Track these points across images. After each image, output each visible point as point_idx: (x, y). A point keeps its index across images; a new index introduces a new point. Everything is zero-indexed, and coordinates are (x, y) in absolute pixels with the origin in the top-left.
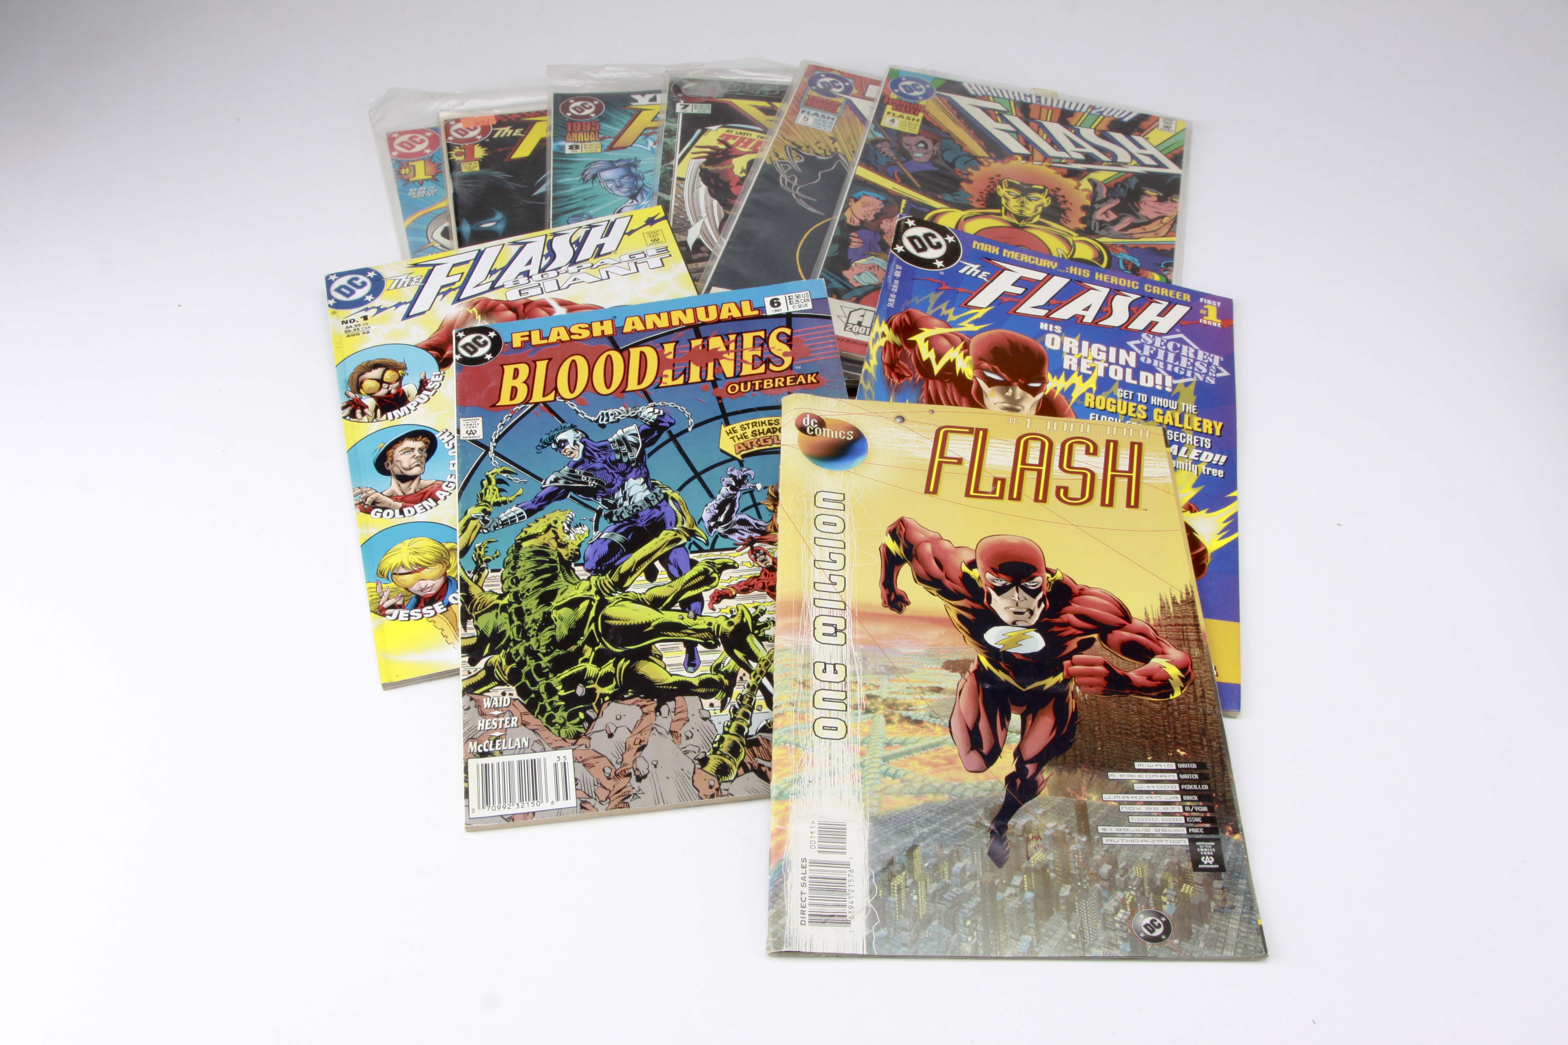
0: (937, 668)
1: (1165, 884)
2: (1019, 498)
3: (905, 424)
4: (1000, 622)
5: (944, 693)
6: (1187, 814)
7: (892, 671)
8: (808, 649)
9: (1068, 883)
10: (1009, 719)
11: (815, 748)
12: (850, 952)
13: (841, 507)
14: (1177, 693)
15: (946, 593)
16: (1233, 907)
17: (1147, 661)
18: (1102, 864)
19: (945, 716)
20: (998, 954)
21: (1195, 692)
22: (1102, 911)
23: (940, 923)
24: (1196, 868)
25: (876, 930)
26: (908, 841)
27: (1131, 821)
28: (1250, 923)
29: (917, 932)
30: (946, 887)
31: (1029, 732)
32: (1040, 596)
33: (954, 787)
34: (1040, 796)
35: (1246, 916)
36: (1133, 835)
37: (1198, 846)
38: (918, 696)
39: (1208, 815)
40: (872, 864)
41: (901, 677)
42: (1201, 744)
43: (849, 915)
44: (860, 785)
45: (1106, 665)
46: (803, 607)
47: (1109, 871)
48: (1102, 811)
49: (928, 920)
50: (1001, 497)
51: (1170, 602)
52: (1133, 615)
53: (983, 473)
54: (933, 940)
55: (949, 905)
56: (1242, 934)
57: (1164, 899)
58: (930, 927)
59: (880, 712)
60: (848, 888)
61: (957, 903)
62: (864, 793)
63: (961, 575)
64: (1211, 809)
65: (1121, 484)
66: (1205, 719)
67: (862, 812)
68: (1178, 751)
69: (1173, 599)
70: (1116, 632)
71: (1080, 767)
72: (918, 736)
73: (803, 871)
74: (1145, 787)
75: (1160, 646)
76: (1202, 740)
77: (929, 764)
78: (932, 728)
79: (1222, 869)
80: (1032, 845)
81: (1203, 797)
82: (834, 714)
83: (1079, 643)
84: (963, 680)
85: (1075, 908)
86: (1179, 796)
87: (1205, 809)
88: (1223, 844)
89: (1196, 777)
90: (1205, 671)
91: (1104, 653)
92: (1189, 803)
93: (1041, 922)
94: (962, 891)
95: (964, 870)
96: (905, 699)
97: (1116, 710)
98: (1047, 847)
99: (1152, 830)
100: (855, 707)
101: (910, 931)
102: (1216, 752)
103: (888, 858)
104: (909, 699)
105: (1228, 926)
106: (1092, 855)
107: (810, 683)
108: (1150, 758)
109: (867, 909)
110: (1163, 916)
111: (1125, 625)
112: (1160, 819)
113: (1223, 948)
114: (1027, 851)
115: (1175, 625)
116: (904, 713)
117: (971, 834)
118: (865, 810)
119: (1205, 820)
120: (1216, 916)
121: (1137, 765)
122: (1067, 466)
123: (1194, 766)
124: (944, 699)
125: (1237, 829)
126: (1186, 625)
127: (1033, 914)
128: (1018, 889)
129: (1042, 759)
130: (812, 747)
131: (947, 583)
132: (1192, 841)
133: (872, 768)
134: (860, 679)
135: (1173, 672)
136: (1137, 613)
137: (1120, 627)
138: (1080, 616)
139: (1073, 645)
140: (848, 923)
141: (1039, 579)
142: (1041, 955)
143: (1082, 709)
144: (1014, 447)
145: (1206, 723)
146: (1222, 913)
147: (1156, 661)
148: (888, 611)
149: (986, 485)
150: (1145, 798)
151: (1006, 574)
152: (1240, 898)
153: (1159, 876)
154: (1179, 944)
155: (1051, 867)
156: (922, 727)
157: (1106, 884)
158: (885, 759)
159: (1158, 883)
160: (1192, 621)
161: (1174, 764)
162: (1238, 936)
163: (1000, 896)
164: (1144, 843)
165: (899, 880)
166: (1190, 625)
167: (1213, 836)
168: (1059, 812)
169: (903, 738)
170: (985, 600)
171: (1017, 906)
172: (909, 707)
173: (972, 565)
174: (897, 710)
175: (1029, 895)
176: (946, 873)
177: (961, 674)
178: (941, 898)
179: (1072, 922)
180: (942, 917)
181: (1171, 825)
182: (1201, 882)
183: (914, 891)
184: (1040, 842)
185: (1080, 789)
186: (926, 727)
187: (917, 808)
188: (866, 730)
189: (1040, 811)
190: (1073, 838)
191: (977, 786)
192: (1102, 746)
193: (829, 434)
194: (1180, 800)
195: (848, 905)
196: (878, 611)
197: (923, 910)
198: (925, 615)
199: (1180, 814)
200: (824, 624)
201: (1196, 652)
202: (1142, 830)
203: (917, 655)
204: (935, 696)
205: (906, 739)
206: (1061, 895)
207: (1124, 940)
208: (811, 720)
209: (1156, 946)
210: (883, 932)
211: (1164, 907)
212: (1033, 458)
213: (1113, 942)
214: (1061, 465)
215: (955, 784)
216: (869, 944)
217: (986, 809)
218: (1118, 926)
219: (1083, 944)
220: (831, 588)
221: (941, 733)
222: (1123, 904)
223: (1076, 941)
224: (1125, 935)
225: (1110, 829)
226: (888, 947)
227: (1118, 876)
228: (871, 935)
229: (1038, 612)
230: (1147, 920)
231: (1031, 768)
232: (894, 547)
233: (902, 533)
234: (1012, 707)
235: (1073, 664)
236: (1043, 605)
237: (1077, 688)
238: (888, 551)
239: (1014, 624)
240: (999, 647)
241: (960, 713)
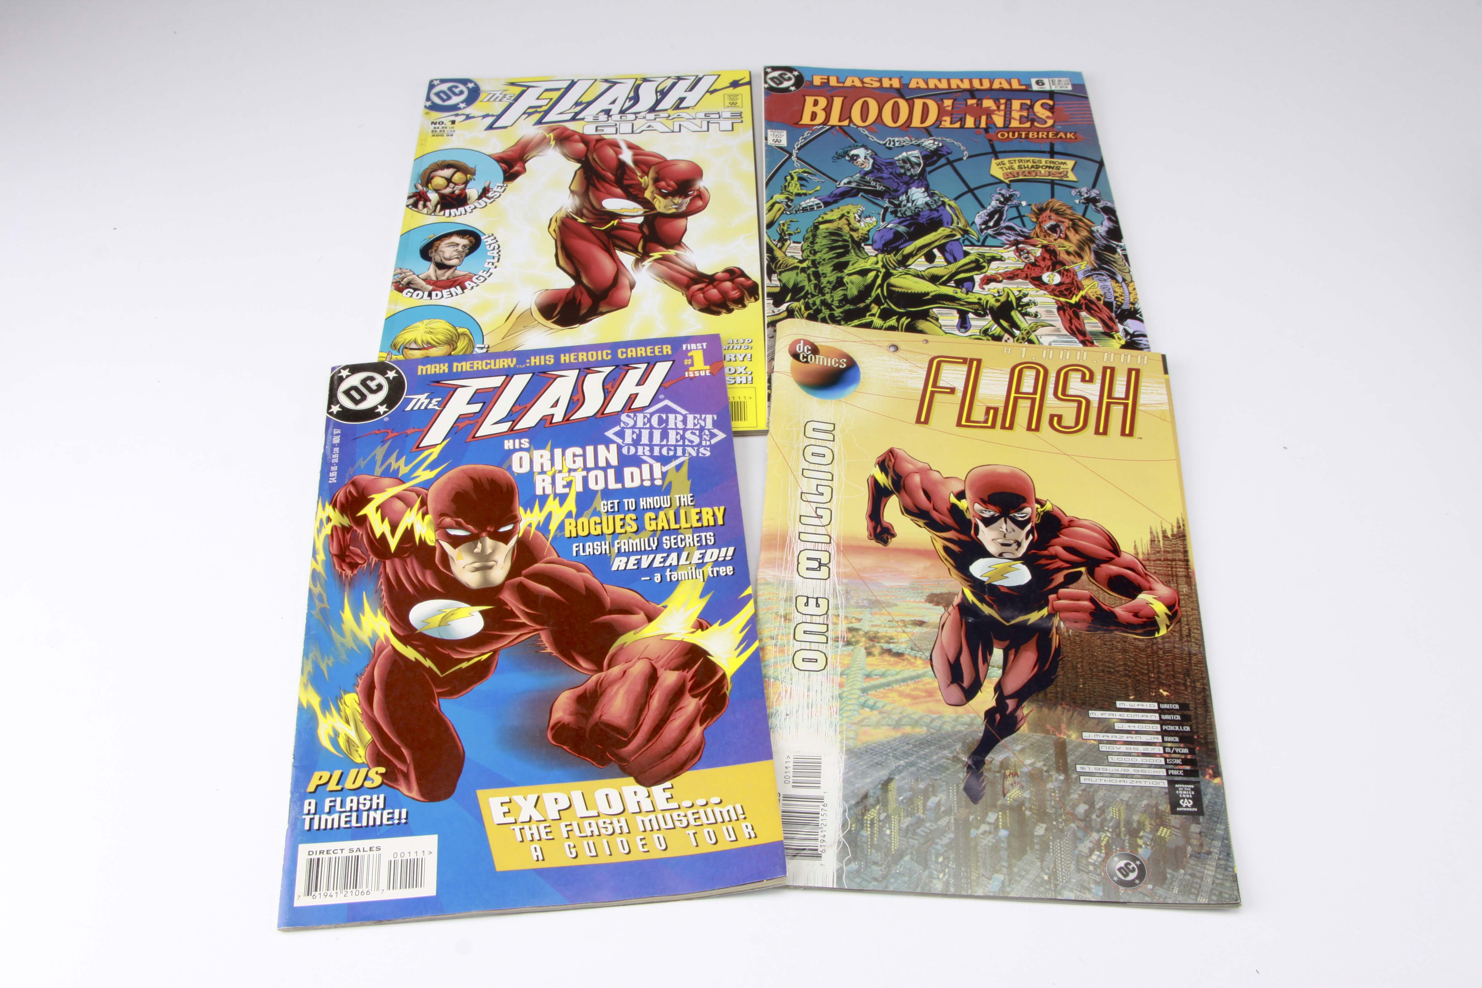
0: (920, 602)
1: (1141, 826)
2: (1011, 427)
3: (898, 353)
4: (987, 554)
5: (927, 627)
6: (1167, 755)
7: (875, 604)
8: (791, 584)
9: (1043, 822)
10: (991, 653)
11: (794, 680)
12: (820, 885)
13: (831, 437)
14: (1163, 631)
15: (933, 525)
16: (1209, 853)
17: (1133, 597)
18: (1079, 803)
19: (927, 650)
20: (969, 892)
21: (1181, 630)
22: (1076, 852)
23: (911, 859)
24: (1174, 811)
25: (847, 865)
26: (883, 774)
27: (1110, 760)
28: (1226, 870)
29: (889, 866)
30: (920, 822)
31: (1011, 667)
32: (1028, 527)
33: (933, 720)
34: (1019, 732)
35: (1222, 862)
36: (1112, 775)
37: (1177, 789)
38: (900, 630)
39: (1189, 757)
40: (846, 798)
41: (884, 611)
42: (1185, 684)
43: (820, 849)
44: (838, 716)
45: (1092, 600)
46: (788, 541)
47: (1086, 811)
48: (1082, 750)
49: (901, 855)
50: (993, 426)
51: (1161, 535)
52: (1122, 548)
53: (976, 403)
54: (904, 875)
55: (922, 840)
56: (1218, 881)
57: (1140, 842)
58: (902, 862)
59: (861, 644)
60: (820, 822)
61: (930, 839)
62: (841, 725)
63: (949, 506)
64: (1192, 751)
65: (1117, 411)
66: (1190, 659)
67: (838, 745)
68: (1161, 691)
69: (1164, 532)
70: (1104, 566)
71: (1061, 705)
72: (898, 668)
74: (1126, 726)
75: (1148, 581)
76: (1186, 680)
77: (908, 696)
78: (913, 660)
79: (1201, 812)
80: (1009, 781)
81: (1185, 739)
82: (814, 646)
83: (1066, 576)
84: (946, 614)
85: (1049, 848)
86: (1160, 737)
87: (1186, 751)
88: (1202, 788)
89: (1178, 718)
90: (1192, 609)
91: (1090, 587)
92: (1169, 745)
93: (1014, 861)
94: (935, 826)
95: (938, 804)
96: (886, 632)
97: (1100, 647)
98: (1024, 784)
99: (1131, 771)
100: (836, 640)
101: (881, 865)
102: (1200, 693)
103: (862, 792)
104: (891, 632)
105: (1203, 873)
106: (1069, 794)
107: (791, 617)
108: (1132, 697)
109: (839, 842)
110: (1138, 859)
111: (1113, 559)
112: (1140, 760)
113: (1197, 895)
114: (1003, 788)
115: (1164, 560)
116: (886, 646)
117: (948, 769)
118: (841, 742)
119: (1185, 762)
120: (1192, 862)
121: (1119, 704)
122: (1062, 394)
123: (1177, 707)
124: (926, 633)
125: (1217, 773)
126: (1174, 560)
127: (1006, 853)
128: (992, 827)
129: (1023, 695)
130: (791, 680)
131: (935, 515)
132: (1172, 783)
133: (851, 699)
134: (842, 612)
135: (1160, 608)
136: (1126, 547)
137: (1109, 561)
138: (1069, 549)
139: (1060, 578)
140: (819, 856)
141: (1028, 510)
142: (1012, 895)
143: (1065, 646)
144: (1008, 376)
145: (1190, 663)
146: (1198, 858)
147: (1143, 597)
148: (873, 543)
149: (978, 414)
150: (1125, 737)
151: (994, 505)
152: (1217, 843)
153: (1136, 818)
154: (1152, 889)
155: (1027, 805)
156: (903, 660)
157: (1082, 824)
158: (864, 691)
159: (1135, 825)
160: (1181, 556)
161: (1156, 704)
162: (1213, 882)
163: (973, 832)
164: (1123, 784)
165: (872, 814)
166: (1180, 560)
167: (1193, 779)
168: (1038, 749)
169: (883, 670)
170: (972, 532)
171: (990, 844)
172: (890, 639)
173: (961, 496)
174: (878, 642)
175: (1003, 833)
176: (921, 807)
177: (944, 607)
178: (915, 833)
179: (1045, 863)
180: (914, 853)
181: (1150, 766)
182: (1178, 826)
183: (887, 825)
184: (1016, 779)
185: (1060, 726)
186: (907, 659)
187: (895, 740)
188: (846, 662)
189: (1019, 747)
190: (1051, 776)
191: (956, 720)
192: (1084, 684)
193: (822, 361)
194: (1160, 740)
195: (820, 838)
196: (863, 544)
197: (895, 845)
198: (910, 547)
199: (1161, 755)
200: (808, 559)
201: (1184, 589)
202: (1121, 770)
203: (901, 588)
204: (918, 629)
205: (886, 671)
206: (1036, 834)
207: (1097, 883)
208: (792, 652)
209: (1130, 891)
210: (854, 866)
211: (1140, 850)
212: (1027, 386)
213: (1086, 884)
214: (1055, 394)
215: (935, 716)
216: (839, 878)
217: (964, 743)
218: (1091, 868)
219: (1056, 886)
220: (816, 521)
221: (921, 667)
222: (1098, 845)
223: (1048, 882)
224: (1098, 879)
225: (1089, 768)
226: (858, 880)
227: (1094, 817)
228: (841, 868)
229: (1025, 544)
230: (1122, 864)
231: (1011, 703)
232: (882, 479)
233: (891, 465)
234: (995, 641)
235: (1059, 599)
236: (1031, 537)
237: (1062, 623)
238: (876, 483)
239: (1001, 555)
240: (985, 579)
241: (942, 647)
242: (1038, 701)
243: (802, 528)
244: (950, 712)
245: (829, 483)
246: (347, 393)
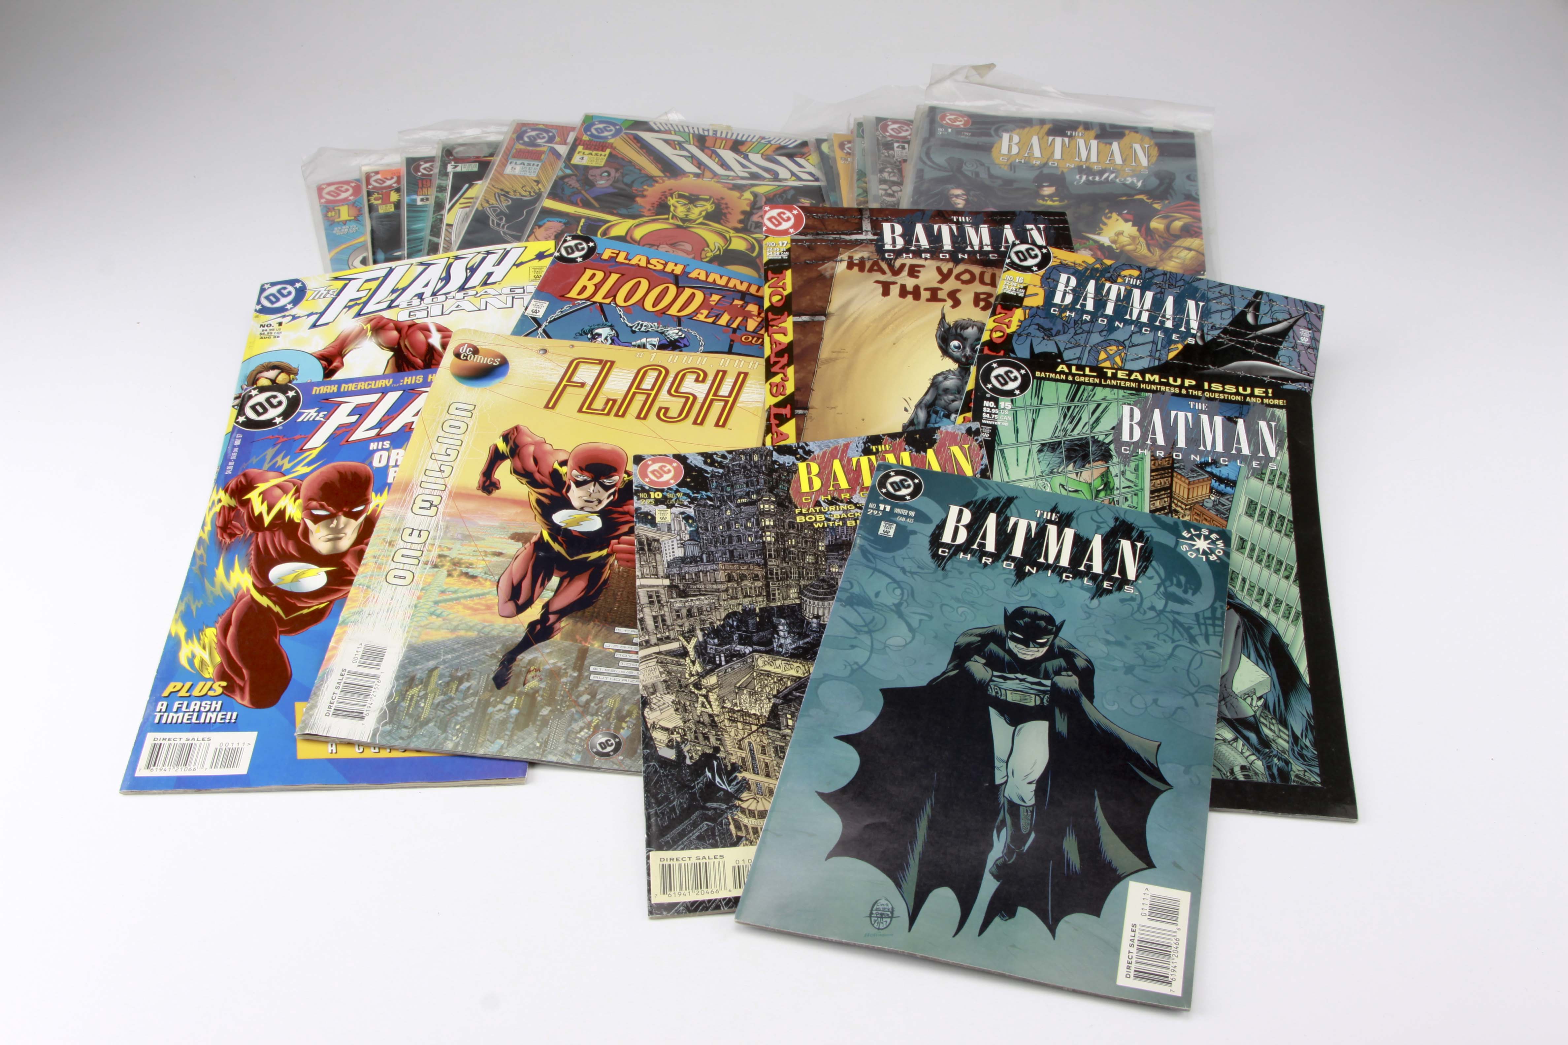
0: (504, 538)
1: (627, 714)
2: (623, 415)
3: (547, 355)
5: (503, 556)
7: (467, 538)
8: (403, 518)
9: (549, 706)
10: (549, 580)
11: (383, 590)
12: (358, 741)
15: (533, 482)
18: (584, 694)
20: (470, 752)
25: (383, 725)
26: (432, 663)
27: (619, 664)
29: (415, 729)
30: (451, 699)
31: (562, 591)
33: (484, 627)
34: (552, 639)
36: (617, 675)
38: (481, 558)
41: (472, 543)
43: (365, 713)
44: (410, 619)
47: (587, 700)
48: (600, 655)
49: (428, 721)
50: (608, 414)
53: (600, 395)
55: (447, 712)
57: (624, 725)
59: (446, 567)
60: (372, 693)
61: (454, 712)
62: (410, 627)
63: (551, 470)
65: (717, 407)
67: (403, 641)
71: (594, 621)
72: (469, 588)
73: (341, 677)
77: (471, 608)
78: (483, 582)
80: (531, 675)
82: (407, 567)
84: (523, 548)
85: (548, 724)
94: (462, 703)
95: (469, 688)
96: (468, 559)
98: (543, 677)
101: (410, 728)
103: (412, 674)
104: (473, 559)
106: (577, 686)
109: (382, 709)
114: (525, 679)
116: (464, 570)
117: (484, 663)
118: (406, 639)
122: (675, 391)
127: (512, 725)
128: (507, 707)
129: (563, 613)
130: (380, 590)
131: (538, 476)
133: (424, 608)
134: (437, 543)
139: (623, 529)
140: (362, 718)
141: (616, 478)
144: (633, 375)
148: (480, 493)
149: (599, 404)
151: (589, 472)
153: (627, 707)
155: (541, 692)
156: (476, 581)
157: (581, 709)
158: (436, 603)
159: (624, 713)
163: (490, 710)
164: (625, 682)
165: (414, 691)
168: (563, 653)
169: (459, 588)
170: (564, 490)
171: (501, 718)
172: (470, 565)
173: (563, 463)
174: (460, 567)
175: (514, 711)
176: (454, 689)
177: (523, 543)
178: (443, 707)
183: (423, 700)
184: (538, 673)
185: (587, 637)
186: (479, 581)
187: (448, 640)
188: (430, 580)
189: (548, 651)
190: (567, 673)
191: (503, 628)
192: (618, 607)
193: (479, 360)
195: (367, 705)
197: (425, 715)
198: (509, 497)
202: (626, 672)
203: (492, 527)
204: (496, 559)
206: (541, 714)
207: (578, 752)
208: (387, 570)
209: (603, 759)
210: (388, 728)
211: (622, 731)
212: (647, 384)
213: (569, 752)
214: (669, 392)
215: (486, 624)
216: (374, 735)
217: (504, 645)
218: (577, 741)
219: (544, 751)
220: (439, 474)
221: (489, 587)
222: (588, 726)
223: (539, 748)
224: (580, 749)
225: (599, 669)
226: (388, 738)
227: (593, 704)
228: (378, 728)
229: (605, 503)
230: (603, 740)
231: (552, 618)
232: (502, 447)
233: (513, 437)
234: (556, 571)
235: (619, 543)
236: (612, 497)
237: (616, 562)
238: (496, 449)
239: (582, 509)
240: (562, 525)
241: (511, 573)
242: (575, 617)
243: (425, 479)
244: (500, 622)
245: (458, 448)
246: (253, 408)
